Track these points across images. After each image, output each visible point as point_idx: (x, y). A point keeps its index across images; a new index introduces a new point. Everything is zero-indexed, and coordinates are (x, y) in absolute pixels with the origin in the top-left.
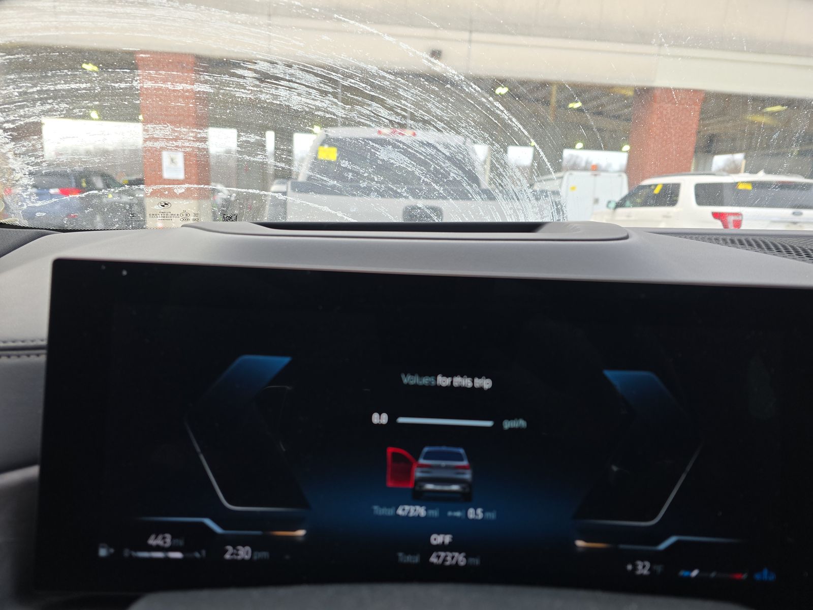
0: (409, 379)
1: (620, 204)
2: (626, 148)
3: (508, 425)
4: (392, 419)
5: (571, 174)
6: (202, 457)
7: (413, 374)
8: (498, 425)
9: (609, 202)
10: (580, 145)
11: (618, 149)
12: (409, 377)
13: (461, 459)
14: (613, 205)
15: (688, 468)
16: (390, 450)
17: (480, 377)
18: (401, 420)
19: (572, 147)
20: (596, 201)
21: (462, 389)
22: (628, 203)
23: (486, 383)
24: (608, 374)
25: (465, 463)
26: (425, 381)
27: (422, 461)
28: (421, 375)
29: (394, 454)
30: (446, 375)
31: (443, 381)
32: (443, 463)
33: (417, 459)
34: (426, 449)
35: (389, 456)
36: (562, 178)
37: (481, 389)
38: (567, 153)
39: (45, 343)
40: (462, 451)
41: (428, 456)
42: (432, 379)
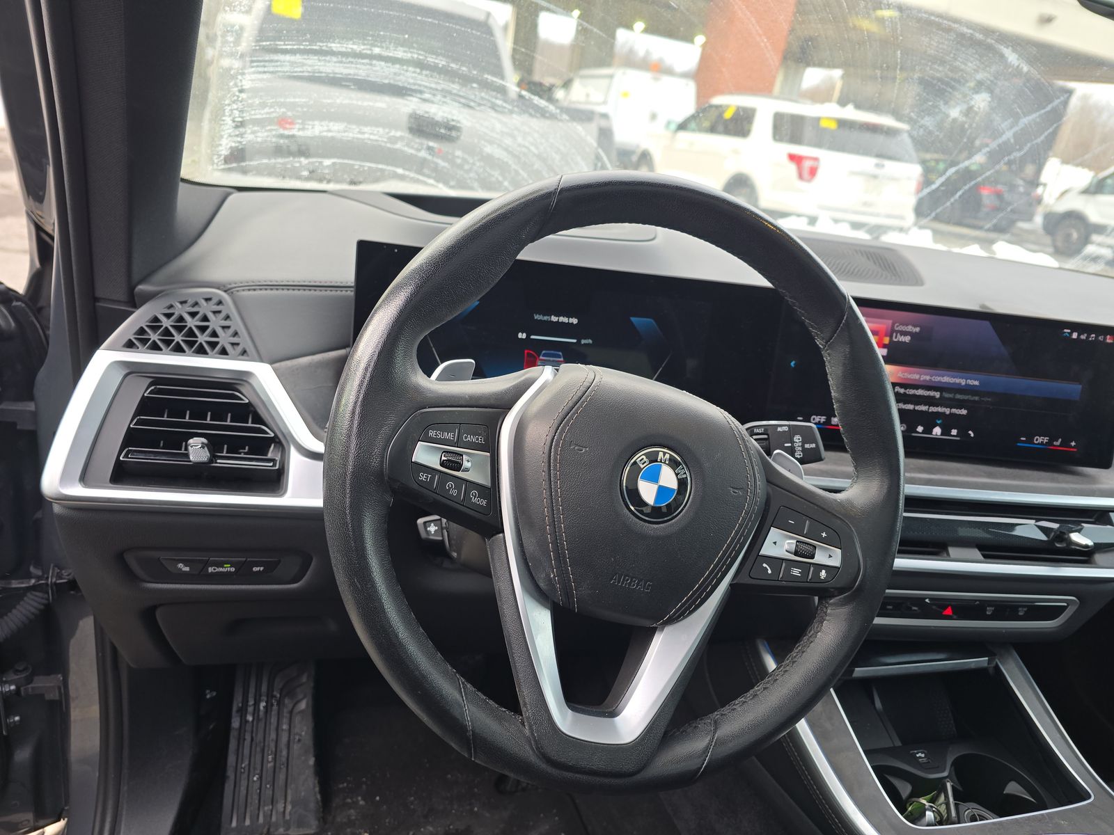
0: (537, 317)
1: (682, 127)
2: (700, 39)
3: (583, 342)
4: (528, 336)
5: (624, 74)
6: (434, 349)
7: (540, 315)
8: (579, 341)
9: (669, 123)
10: (639, 25)
11: (689, 39)
12: (538, 316)
13: (560, 358)
14: (673, 127)
15: (663, 365)
16: (526, 351)
17: (572, 318)
18: (533, 337)
19: (629, 27)
20: (654, 117)
21: (563, 323)
22: (693, 125)
23: (575, 321)
24: (633, 319)
25: (562, 359)
26: (546, 318)
27: (541, 357)
28: (544, 315)
29: (527, 353)
30: (556, 316)
31: (554, 319)
32: (551, 359)
33: (539, 357)
34: (544, 352)
35: (526, 354)
36: (611, 77)
37: (572, 323)
38: (622, 35)
39: (353, 284)
40: (561, 353)
41: (544, 355)
42: (549, 317)
